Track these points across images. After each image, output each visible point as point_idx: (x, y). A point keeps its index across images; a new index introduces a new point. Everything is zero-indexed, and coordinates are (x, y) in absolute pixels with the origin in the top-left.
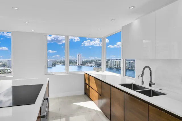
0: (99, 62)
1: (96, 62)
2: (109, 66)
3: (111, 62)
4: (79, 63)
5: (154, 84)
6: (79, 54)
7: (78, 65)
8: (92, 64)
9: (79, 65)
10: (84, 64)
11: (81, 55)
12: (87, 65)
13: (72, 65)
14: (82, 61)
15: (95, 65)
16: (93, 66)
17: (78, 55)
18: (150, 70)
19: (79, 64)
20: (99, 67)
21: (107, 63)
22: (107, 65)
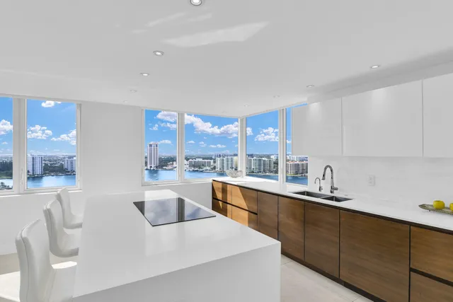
0: (197, 160)
1: (190, 160)
2: (218, 169)
3: (223, 160)
4: (151, 164)
5: (336, 189)
6: (151, 143)
7: (149, 168)
9: (151, 167)
10: (163, 164)
11: (157, 146)
12: (170, 167)
14: (159, 158)
15: (188, 166)
17: (151, 145)
18: (332, 171)
19: (153, 166)
20: (197, 171)
21: (215, 162)
22: (215, 168)
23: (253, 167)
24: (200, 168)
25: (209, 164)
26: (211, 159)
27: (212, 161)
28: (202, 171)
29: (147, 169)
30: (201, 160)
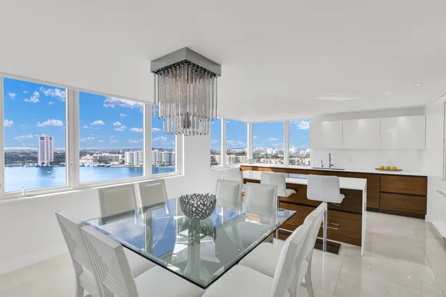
0: (103, 155)
1: (95, 155)
2: (127, 164)
3: (133, 154)
4: (43, 160)
6: (43, 136)
7: (40, 164)
8: (84, 161)
9: (43, 163)
10: (60, 160)
11: (51, 139)
13: (20, 164)
14: (55, 153)
15: (92, 161)
16: (88, 164)
17: (42, 138)
19: (46, 162)
20: (104, 166)
21: (123, 157)
22: (123, 162)
23: (163, 161)
24: (106, 163)
25: (117, 159)
26: (119, 153)
27: (120, 156)
28: (109, 166)
29: (37, 166)
30: (107, 154)
